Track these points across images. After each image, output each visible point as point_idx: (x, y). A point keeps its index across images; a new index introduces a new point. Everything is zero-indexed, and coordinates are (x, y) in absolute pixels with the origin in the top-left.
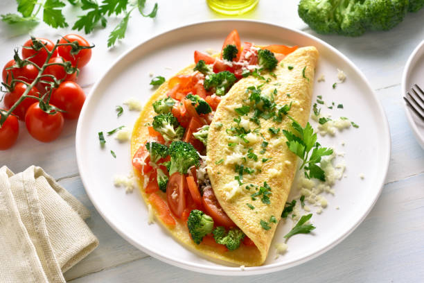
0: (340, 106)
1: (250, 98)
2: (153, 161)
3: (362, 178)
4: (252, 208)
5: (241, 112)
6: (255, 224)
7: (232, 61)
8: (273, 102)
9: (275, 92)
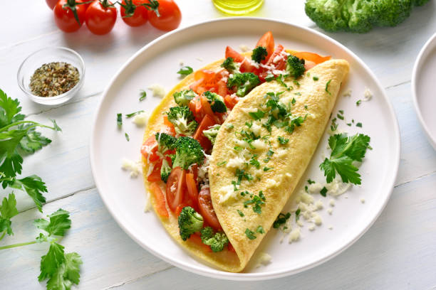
1: (267, 104)
2: (161, 151)
3: (363, 202)
4: (242, 215)
5: (255, 116)
6: (241, 232)
7: (259, 63)
8: (289, 111)
9: (294, 101)
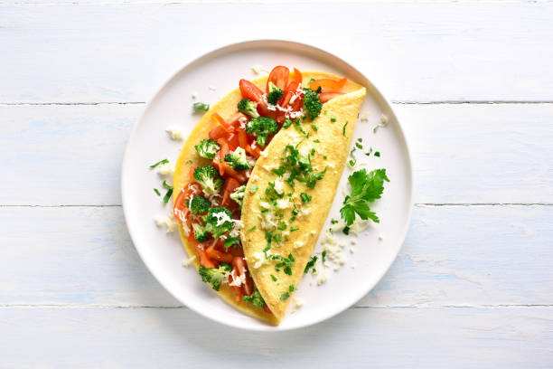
0: (377, 154)
1: (287, 158)
2: (193, 214)
3: (380, 239)
4: (275, 280)
7: (275, 105)
8: (309, 165)
9: (313, 152)
